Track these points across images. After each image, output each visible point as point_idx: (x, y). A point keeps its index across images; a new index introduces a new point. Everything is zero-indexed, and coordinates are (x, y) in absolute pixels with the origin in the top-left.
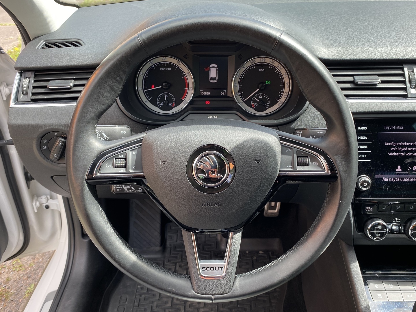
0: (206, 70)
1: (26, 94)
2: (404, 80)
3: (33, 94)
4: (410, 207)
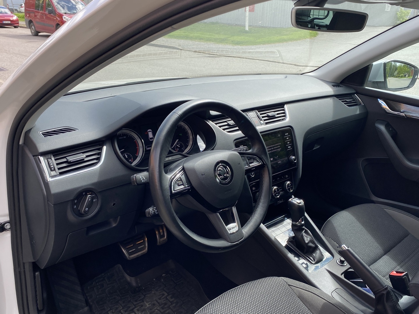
0: (146, 134)
1: (55, 170)
3: (59, 169)
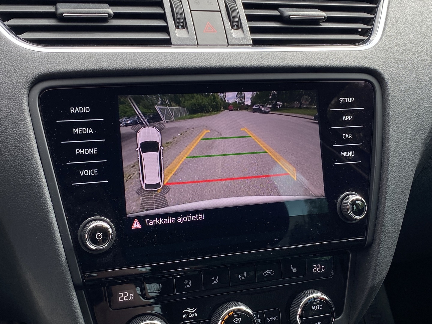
2: (163, 13)
4: (213, 278)
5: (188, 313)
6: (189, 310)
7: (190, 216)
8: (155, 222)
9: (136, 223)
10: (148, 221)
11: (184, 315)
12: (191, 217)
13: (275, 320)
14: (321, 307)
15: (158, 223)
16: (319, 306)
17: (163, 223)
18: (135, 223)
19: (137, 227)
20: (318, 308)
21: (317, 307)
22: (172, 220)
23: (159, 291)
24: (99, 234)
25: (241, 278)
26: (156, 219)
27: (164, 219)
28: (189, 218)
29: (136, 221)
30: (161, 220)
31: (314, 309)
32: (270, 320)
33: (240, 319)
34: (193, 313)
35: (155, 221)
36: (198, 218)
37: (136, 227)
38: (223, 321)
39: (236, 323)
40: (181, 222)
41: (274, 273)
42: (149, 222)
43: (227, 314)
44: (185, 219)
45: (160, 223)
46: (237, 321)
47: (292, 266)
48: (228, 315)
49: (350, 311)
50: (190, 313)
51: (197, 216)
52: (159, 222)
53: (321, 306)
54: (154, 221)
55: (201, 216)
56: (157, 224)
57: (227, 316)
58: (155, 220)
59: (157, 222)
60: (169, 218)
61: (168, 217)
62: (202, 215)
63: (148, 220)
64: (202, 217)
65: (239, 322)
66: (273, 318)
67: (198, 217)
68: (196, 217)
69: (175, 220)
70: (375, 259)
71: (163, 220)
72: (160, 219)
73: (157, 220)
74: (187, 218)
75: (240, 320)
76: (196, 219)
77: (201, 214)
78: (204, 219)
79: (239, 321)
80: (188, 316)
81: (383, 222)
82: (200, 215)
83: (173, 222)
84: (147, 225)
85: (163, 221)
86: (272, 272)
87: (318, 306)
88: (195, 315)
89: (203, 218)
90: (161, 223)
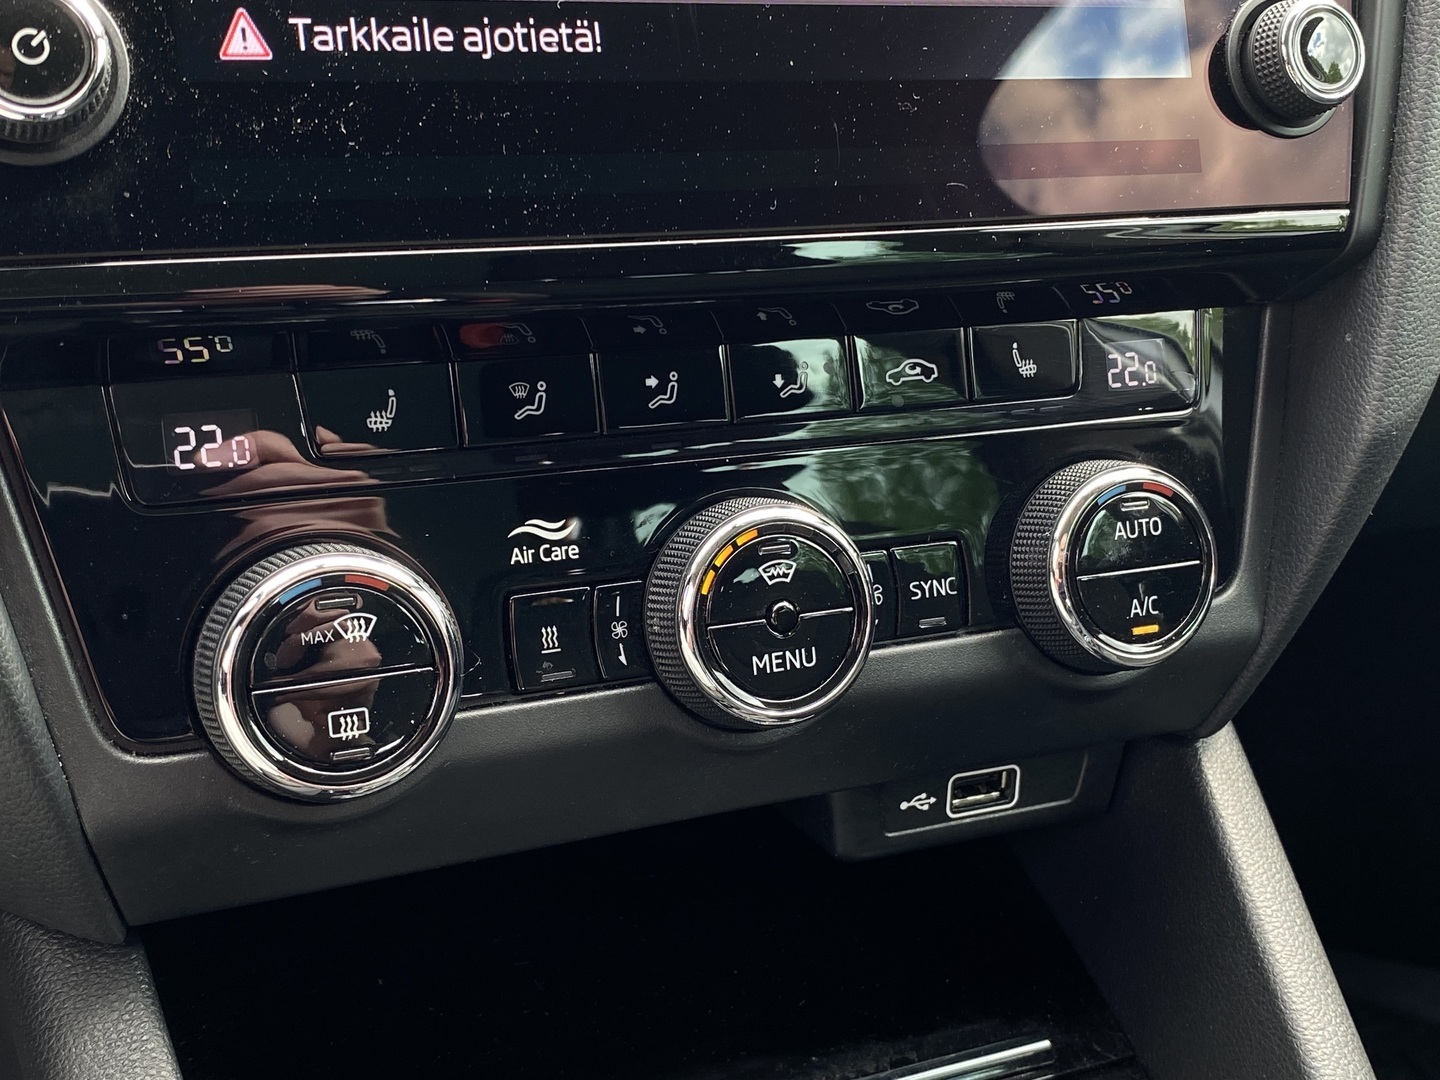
4: (652, 382)
5: (534, 541)
6: (535, 527)
7: (529, 27)
8: (347, 37)
9: (243, 31)
10: (305, 26)
11: (516, 550)
12: (533, 31)
13: (943, 593)
14: (1156, 529)
15: (359, 42)
16: (1148, 523)
17: (389, 49)
18: (238, 33)
19: (250, 51)
20: (1141, 532)
21: (1140, 525)
22: (437, 39)
23: (385, 426)
24: (32, 37)
25: (784, 387)
26: (352, 20)
27: (395, 29)
28: (526, 38)
29: (242, 23)
30: (378, 31)
31: (1123, 533)
32: (923, 590)
33: (790, 567)
34: (560, 543)
35: (343, 34)
36: (571, 43)
37: (242, 51)
38: (712, 574)
39: (770, 583)
40: (485, 50)
41: (936, 375)
42: (310, 33)
43: (730, 540)
44: (504, 40)
45: (371, 44)
46: (779, 576)
47: (1015, 345)
48: (735, 546)
49: (1269, 568)
50: (546, 541)
51: (564, 30)
52: (368, 36)
53: (1156, 523)
54: (340, 30)
55: (585, 36)
56: (355, 48)
57: (730, 549)
58: (345, 29)
59: (357, 37)
60: (420, 25)
61: (415, 20)
62: (591, 28)
63: (308, 21)
64: (589, 40)
65: (788, 580)
66: (935, 582)
67: (572, 38)
68: (560, 36)
69: (451, 38)
70: (1391, 304)
71: (386, 29)
72: (369, 25)
73: (358, 30)
74: (515, 35)
75: (792, 572)
76: (560, 44)
77: (586, 23)
78: (599, 49)
79: (786, 575)
80: (536, 556)
81: (1430, 130)
82: (582, 27)
83: (439, 47)
84: (303, 48)
85: (389, 36)
86: (927, 372)
87: (1144, 521)
88: (570, 552)
89: (595, 45)
90: (376, 48)
